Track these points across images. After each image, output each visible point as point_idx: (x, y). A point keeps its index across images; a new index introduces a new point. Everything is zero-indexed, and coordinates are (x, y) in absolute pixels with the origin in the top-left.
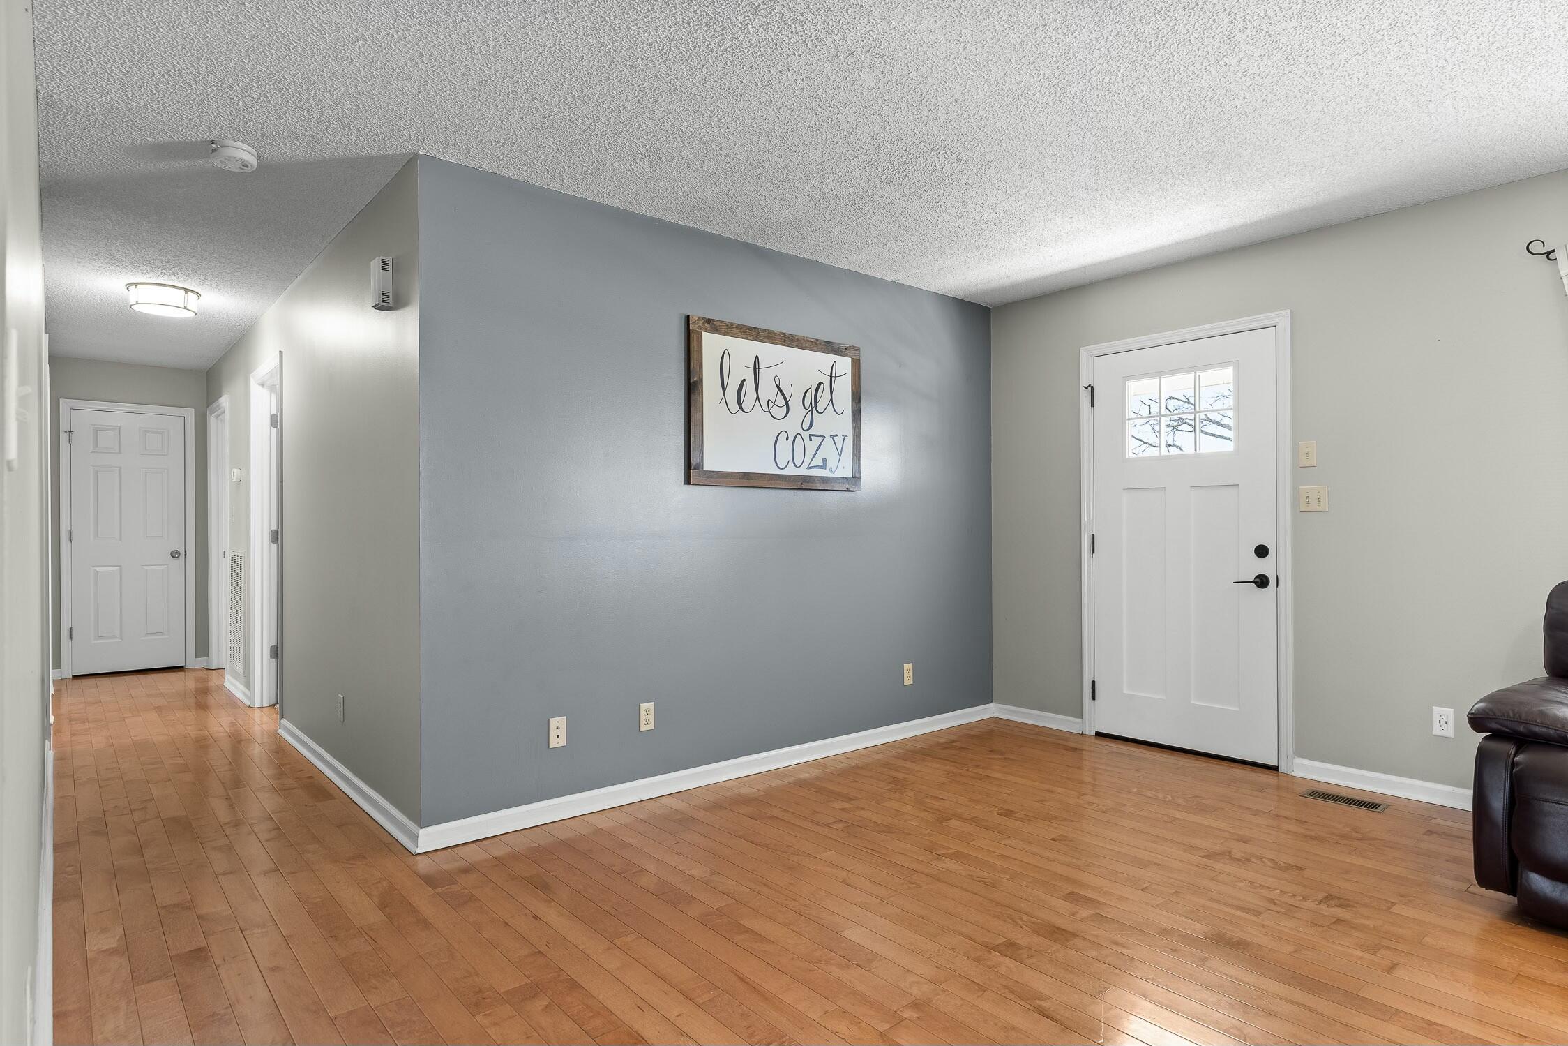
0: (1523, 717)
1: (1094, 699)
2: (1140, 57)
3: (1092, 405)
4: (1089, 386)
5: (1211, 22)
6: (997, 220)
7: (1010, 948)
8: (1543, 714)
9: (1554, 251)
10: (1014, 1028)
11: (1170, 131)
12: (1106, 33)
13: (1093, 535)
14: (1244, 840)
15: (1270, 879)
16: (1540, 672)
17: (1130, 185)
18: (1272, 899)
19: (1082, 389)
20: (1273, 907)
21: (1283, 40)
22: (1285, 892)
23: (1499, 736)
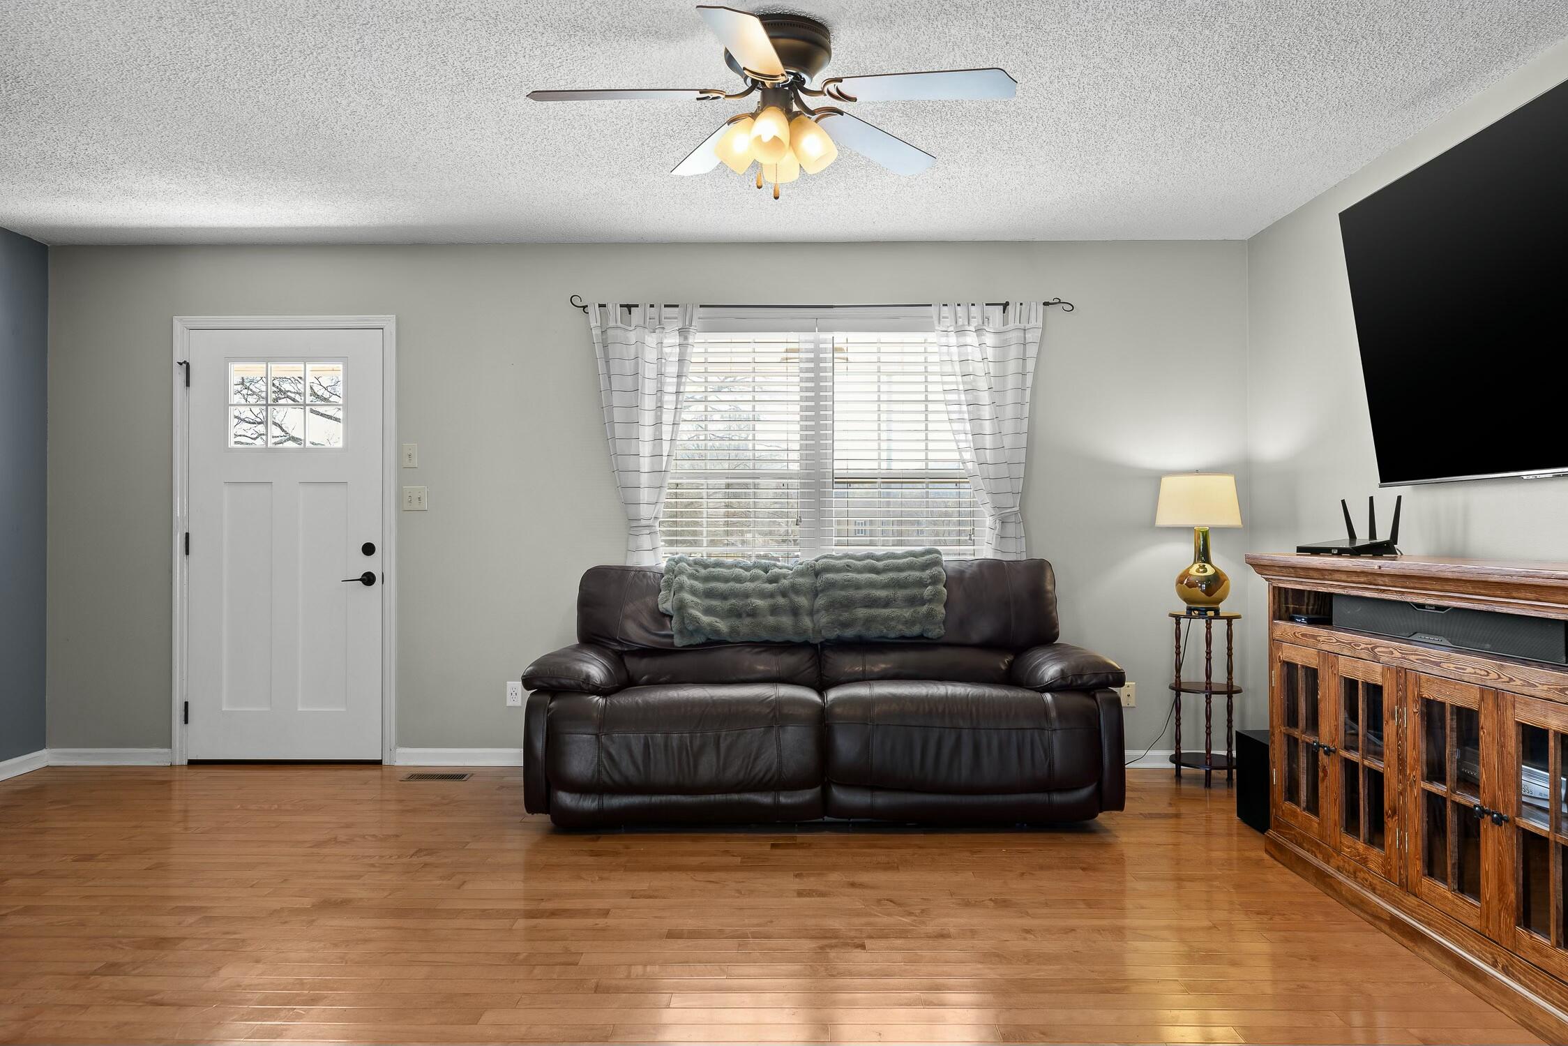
0: (555, 673)
1: (186, 722)
2: (258, 72)
3: (188, 384)
4: (185, 362)
5: (324, 69)
6: (75, 160)
7: (112, 968)
8: (568, 669)
9: (587, 306)
10: (126, 1024)
11: (283, 135)
12: (225, 44)
13: (187, 535)
14: (348, 826)
15: (371, 850)
16: (575, 641)
17: (240, 167)
18: (372, 864)
19: (176, 365)
20: (373, 869)
21: (385, 101)
22: (383, 857)
23: (541, 691)
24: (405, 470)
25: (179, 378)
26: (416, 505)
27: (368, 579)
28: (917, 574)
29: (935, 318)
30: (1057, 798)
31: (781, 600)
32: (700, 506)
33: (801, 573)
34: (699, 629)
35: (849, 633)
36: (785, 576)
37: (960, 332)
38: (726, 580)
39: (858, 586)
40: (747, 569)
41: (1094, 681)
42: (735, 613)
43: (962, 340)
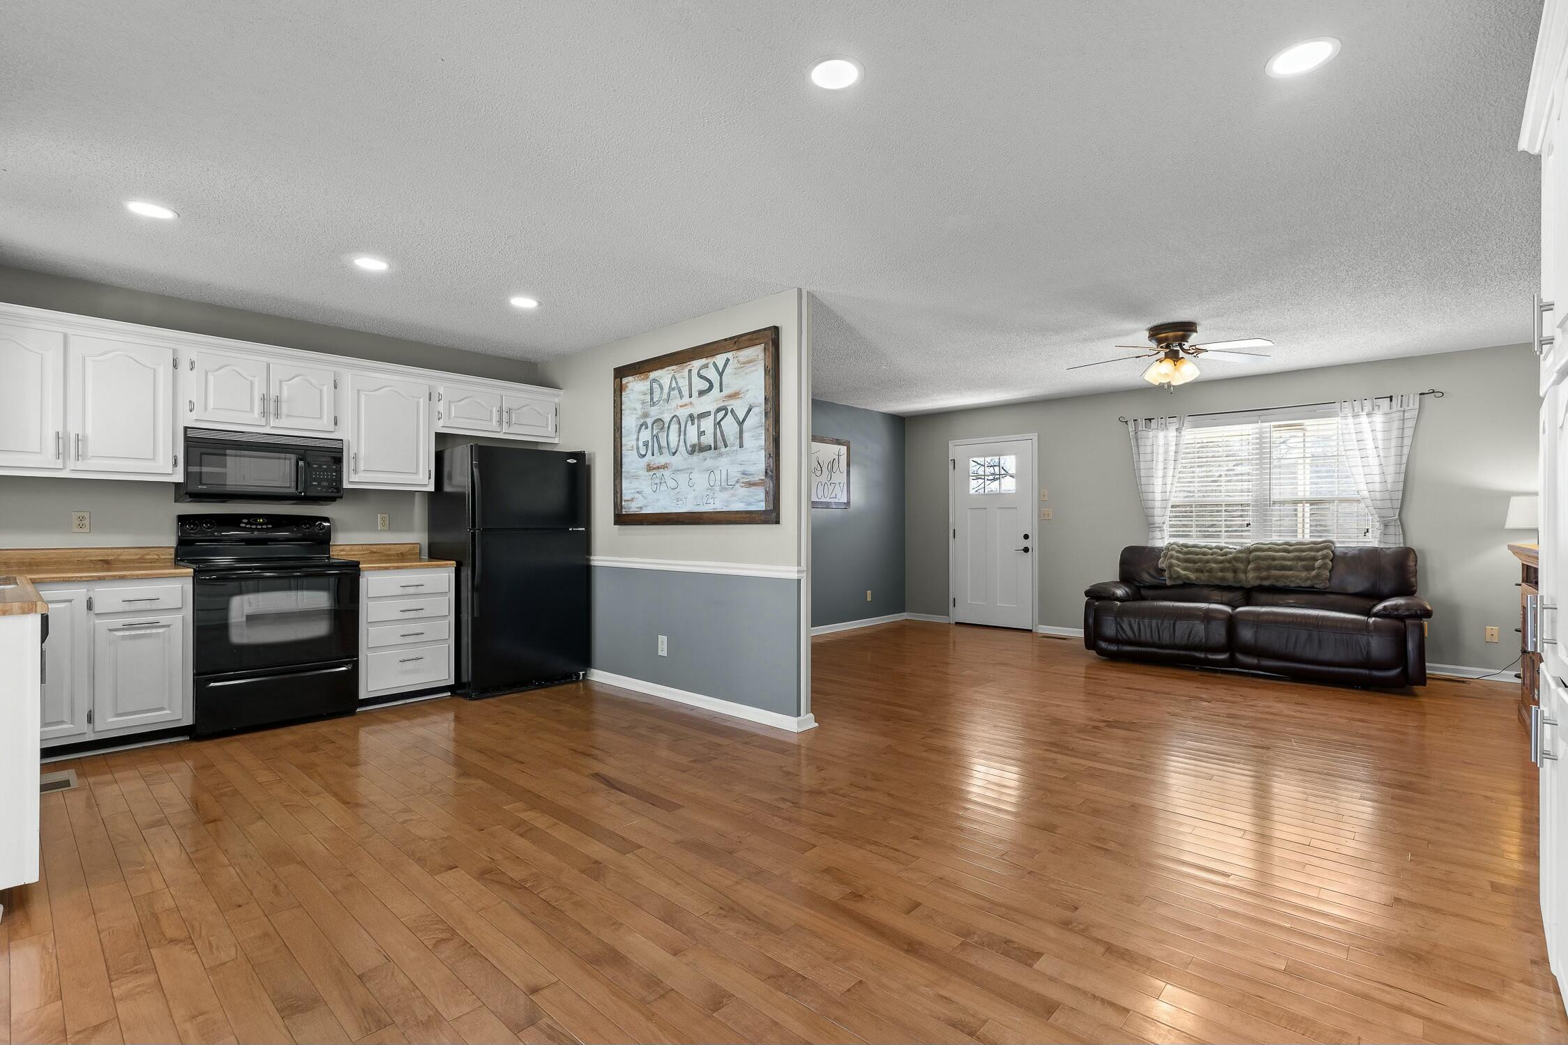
0: (1102, 591)
1: (955, 605)
3: (954, 469)
4: (953, 460)
8: (1109, 590)
9: (1127, 421)
13: (954, 530)
16: (1115, 579)
19: (950, 461)
23: (1092, 598)
24: (1042, 502)
25: (951, 467)
26: (1046, 517)
27: (1026, 550)
28: (1313, 553)
29: (1338, 409)
30: (1376, 673)
31: (1227, 565)
32: (1220, 526)
33: (1240, 552)
34: (1179, 577)
35: (1266, 583)
36: (1231, 553)
37: (1355, 416)
38: (1197, 554)
39: (1274, 559)
40: (1211, 549)
41: (1407, 613)
42: (1200, 571)
43: (1357, 420)
